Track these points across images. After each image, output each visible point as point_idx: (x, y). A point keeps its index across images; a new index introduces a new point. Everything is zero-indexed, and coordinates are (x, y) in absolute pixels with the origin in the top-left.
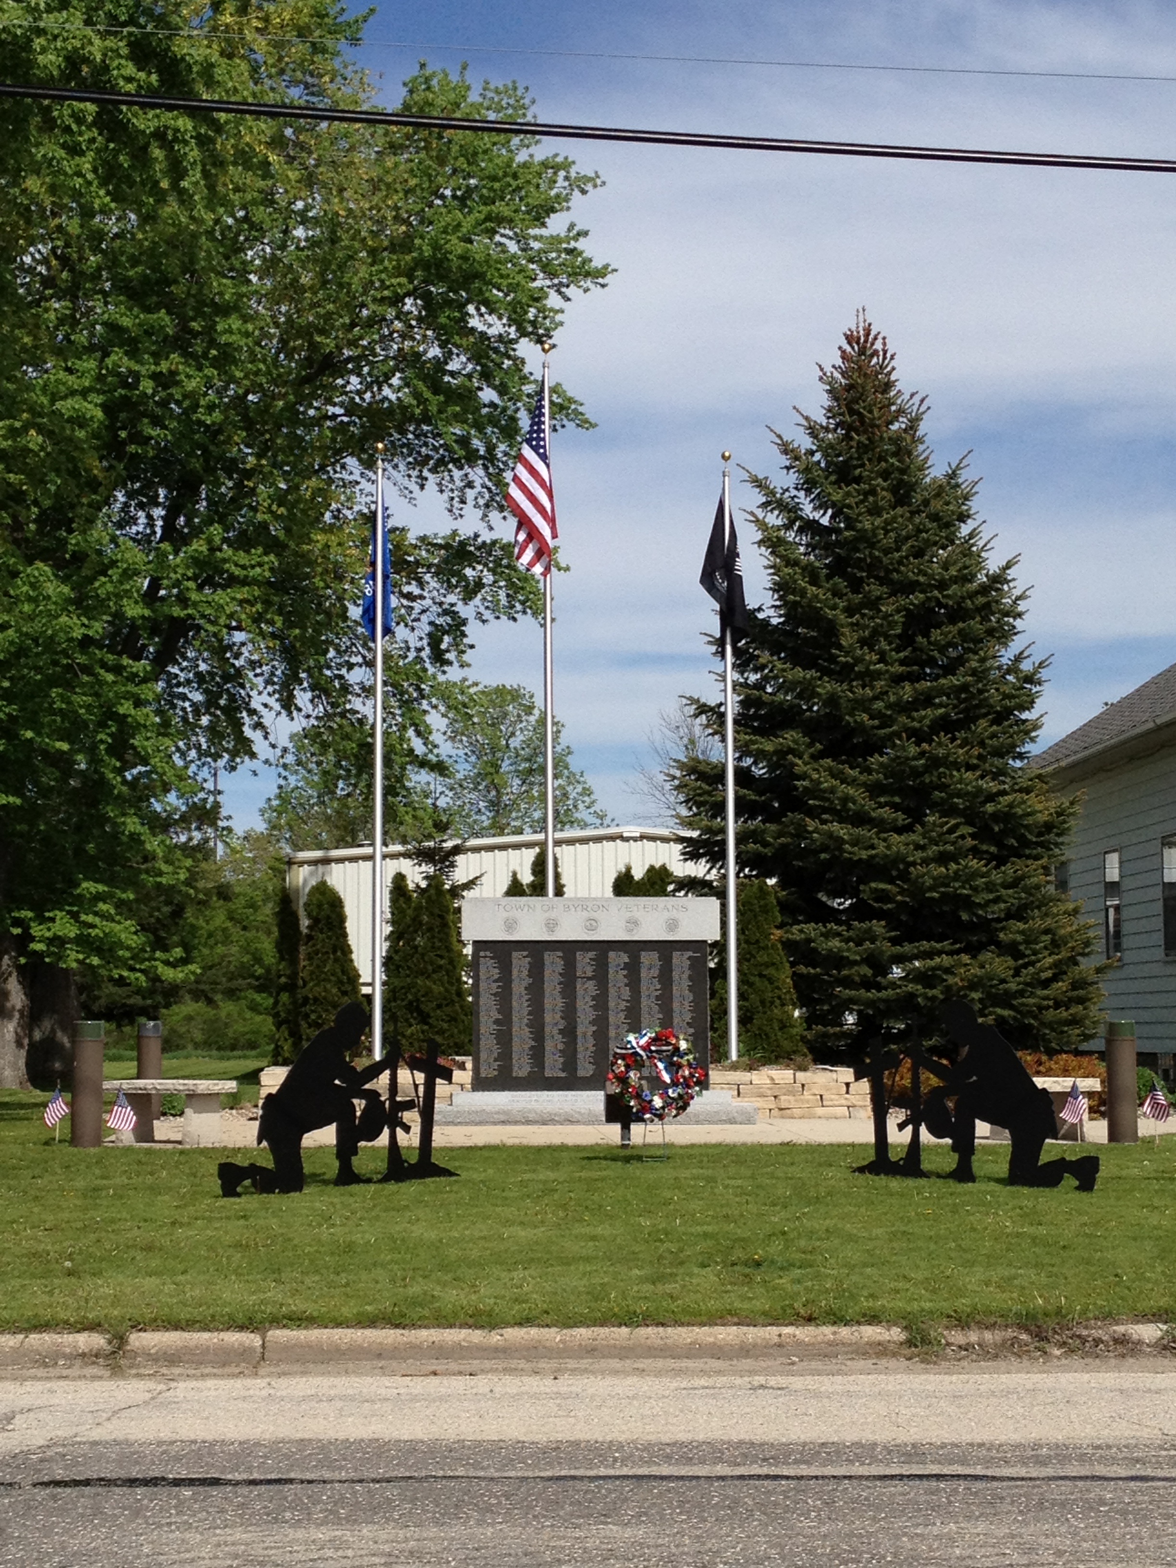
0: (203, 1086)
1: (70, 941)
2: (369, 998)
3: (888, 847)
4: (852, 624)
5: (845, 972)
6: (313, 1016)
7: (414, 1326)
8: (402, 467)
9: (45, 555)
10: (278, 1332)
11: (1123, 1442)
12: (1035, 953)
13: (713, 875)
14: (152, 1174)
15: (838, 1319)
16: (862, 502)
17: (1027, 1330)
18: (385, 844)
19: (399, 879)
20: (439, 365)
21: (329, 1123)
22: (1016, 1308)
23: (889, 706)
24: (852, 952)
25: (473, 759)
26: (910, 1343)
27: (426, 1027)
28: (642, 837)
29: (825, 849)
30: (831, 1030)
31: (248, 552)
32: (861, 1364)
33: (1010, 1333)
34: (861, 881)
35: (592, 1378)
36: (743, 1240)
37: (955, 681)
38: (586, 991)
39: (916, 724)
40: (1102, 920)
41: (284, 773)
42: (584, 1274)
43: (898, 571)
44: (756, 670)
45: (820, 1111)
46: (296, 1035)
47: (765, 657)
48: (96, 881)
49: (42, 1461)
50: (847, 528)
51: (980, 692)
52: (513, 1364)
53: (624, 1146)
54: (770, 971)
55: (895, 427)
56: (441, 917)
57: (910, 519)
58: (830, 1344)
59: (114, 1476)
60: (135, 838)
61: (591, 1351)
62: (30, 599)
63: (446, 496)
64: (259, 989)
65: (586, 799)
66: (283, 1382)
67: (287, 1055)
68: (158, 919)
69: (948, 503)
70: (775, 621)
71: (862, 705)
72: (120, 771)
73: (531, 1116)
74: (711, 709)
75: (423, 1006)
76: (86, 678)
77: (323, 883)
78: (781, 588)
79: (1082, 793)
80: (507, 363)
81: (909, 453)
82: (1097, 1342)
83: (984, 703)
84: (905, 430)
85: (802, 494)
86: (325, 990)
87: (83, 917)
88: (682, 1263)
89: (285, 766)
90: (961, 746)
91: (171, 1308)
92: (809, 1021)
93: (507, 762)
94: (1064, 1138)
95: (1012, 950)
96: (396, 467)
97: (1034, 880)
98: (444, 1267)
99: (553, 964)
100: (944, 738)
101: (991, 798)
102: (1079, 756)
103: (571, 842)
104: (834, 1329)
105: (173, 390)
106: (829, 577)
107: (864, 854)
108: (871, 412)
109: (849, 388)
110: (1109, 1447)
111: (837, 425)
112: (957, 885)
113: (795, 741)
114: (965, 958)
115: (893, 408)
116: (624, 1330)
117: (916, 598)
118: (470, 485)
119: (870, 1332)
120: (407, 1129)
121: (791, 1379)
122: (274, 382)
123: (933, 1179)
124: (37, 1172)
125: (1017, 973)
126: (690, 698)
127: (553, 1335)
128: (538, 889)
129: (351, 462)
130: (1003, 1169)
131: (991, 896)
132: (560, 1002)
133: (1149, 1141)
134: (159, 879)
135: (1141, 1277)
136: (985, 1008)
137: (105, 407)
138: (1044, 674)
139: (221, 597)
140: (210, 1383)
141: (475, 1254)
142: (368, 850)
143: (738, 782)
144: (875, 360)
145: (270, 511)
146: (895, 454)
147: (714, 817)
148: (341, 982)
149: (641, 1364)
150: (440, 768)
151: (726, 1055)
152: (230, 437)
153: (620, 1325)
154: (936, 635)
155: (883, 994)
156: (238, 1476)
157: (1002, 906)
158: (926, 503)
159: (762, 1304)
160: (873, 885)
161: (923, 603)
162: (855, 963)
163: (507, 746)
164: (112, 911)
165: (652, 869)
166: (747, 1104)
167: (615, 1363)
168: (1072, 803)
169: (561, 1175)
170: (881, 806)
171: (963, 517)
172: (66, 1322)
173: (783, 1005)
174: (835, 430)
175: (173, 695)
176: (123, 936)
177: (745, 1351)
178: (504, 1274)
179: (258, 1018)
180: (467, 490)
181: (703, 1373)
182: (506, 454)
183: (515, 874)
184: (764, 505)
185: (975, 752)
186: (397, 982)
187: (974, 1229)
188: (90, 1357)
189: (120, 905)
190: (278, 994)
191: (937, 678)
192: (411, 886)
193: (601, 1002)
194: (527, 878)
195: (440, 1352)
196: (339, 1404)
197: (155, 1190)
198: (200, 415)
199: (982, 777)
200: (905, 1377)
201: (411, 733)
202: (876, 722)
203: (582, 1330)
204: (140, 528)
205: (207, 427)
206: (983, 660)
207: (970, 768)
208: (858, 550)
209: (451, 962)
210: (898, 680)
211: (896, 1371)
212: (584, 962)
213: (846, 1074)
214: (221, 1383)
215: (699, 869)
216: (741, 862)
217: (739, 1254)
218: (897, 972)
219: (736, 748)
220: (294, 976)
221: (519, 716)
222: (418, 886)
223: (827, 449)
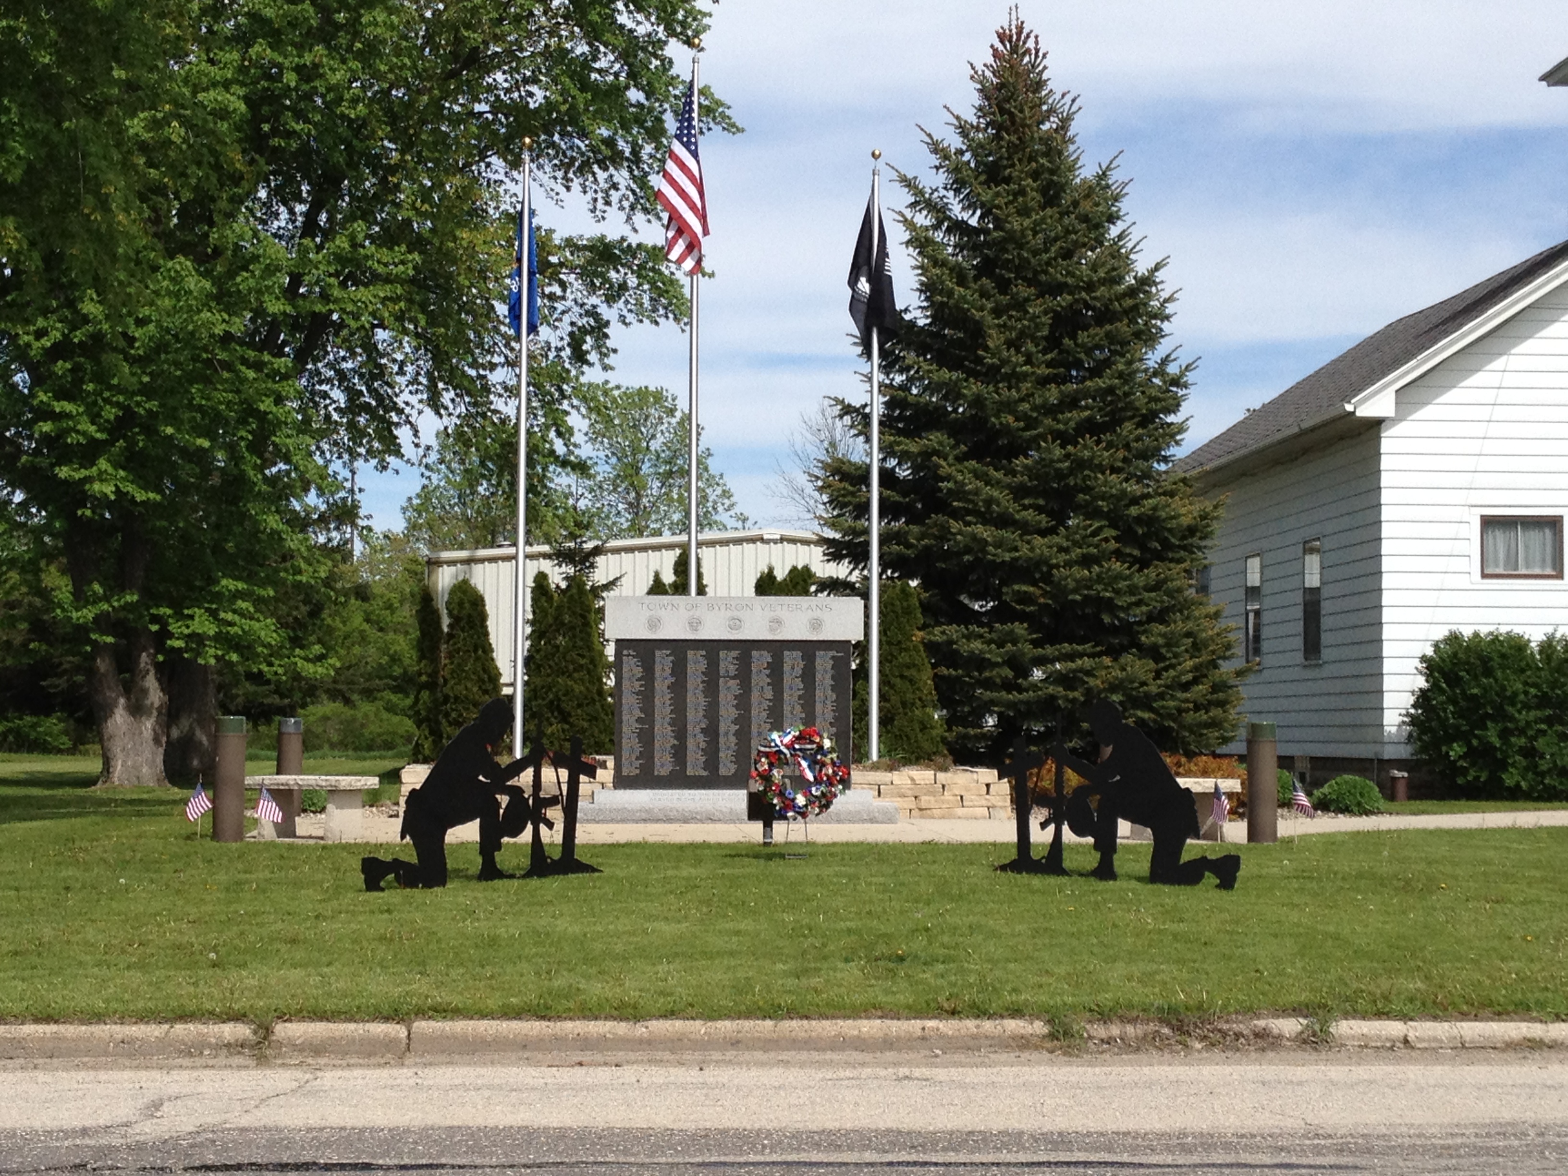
0: (345, 782)
1: (209, 638)
2: (511, 698)
3: (1032, 550)
4: (999, 326)
5: (987, 674)
6: (454, 715)
7: (559, 1018)
8: (548, 169)
9: (185, 249)
10: (424, 1024)
11: (1267, 1131)
12: (1176, 656)
13: (855, 577)
14: (295, 869)
15: (980, 1012)
16: (1011, 202)
17: (1169, 1024)
18: (528, 543)
19: (541, 579)
20: (586, 64)
21: (471, 819)
22: (1159, 1002)
23: (1034, 408)
24: (994, 654)
25: (614, 460)
26: (1052, 1036)
27: (566, 727)
28: (782, 540)
29: (968, 550)
30: (972, 732)
31: (391, 249)
32: (1004, 1057)
33: (1152, 1027)
34: (1001, 584)
35: (738, 1069)
36: (885, 935)
37: (1101, 383)
38: (728, 691)
39: (1061, 427)
40: (1243, 625)
41: (427, 473)
42: (729, 968)
43: (1046, 272)
44: (901, 371)
45: (960, 811)
46: (436, 733)
47: (911, 357)
48: (236, 578)
49: (192, 1146)
50: (995, 228)
51: (1126, 395)
52: (659, 1055)
53: (765, 844)
54: (913, 672)
55: (1045, 127)
56: (583, 617)
57: (1061, 219)
58: (974, 1037)
59: (265, 1161)
60: (276, 536)
61: (735, 1043)
62: (169, 293)
63: (590, 195)
64: (396, 690)
65: (726, 501)
66: (430, 1072)
67: (427, 752)
68: (296, 618)
69: (1097, 205)
70: (921, 322)
71: (1008, 406)
72: (261, 469)
73: (672, 815)
74: (856, 410)
75: (563, 705)
76: (226, 375)
77: (465, 582)
78: (928, 289)
79: (1226, 497)
80: (655, 63)
81: (1060, 153)
82: (1238, 1035)
83: (1130, 406)
84: (1056, 130)
85: (951, 194)
86: (466, 688)
87: (222, 615)
88: (825, 958)
89: (427, 467)
90: (1106, 449)
91: (316, 999)
92: (950, 722)
93: (647, 464)
94: (1205, 837)
95: (1154, 653)
96: (540, 167)
97: (1177, 583)
98: (585, 961)
99: (696, 664)
100: (1089, 440)
101: (1136, 501)
102: (1223, 460)
103: (712, 543)
104: (978, 1022)
105: (317, 83)
106: (976, 278)
107: (1007, 557)
108: (1021, 111)
109: (1001, 87)
110: (1253, 1136)
111: (988, 125)
112: (1100, 587)
113: (940, 443)
114: (1107, 661)
115: (1045, 108)
116: (769, 1023)
117: (1064, 300)
118: (615, 186)
119: (1013, 1025)
120: (550, 825)
121: (935, 1071)
122: (418, 76)
123: (1075, 877)
124: (180, 865)
125: (1158, 675)
126: (836, 399)
127: (698, 1027)
128: (680, 588)
129: (496, 161)
130: (1144, 867)
131: (1133, 599)
132: (702, 700)
133: (1290, 841)
134: (298, 578)
135: (1282, 973)
136: (1125, 710)
137: (246, 99)
138: (1190, 377)
139: (363, 294)
140: (357, 1072)
141: (619, 948)
142: (512, 550)
143: (881, 484)
144: (1026, 59)
145: (414, 208)
146: (1047, 154)
147: (857, 518)
148: (483, 681)
149: (785, 1056)
150: (581, 468)
151: (867, 755)
152: (374, 132)
153: (764, 1018)
154: (1083, 337)
155: (1024, 696)
156: (389, 1162)
157: (1144, 609)
158: (1076, 204)
159: (905, 998)
160: (1016, 587)
161: (1071, 305)
162: (996, 665)
163: (648, 448)
164: (252, 609)
165: (794, 569)
166: (887, 803)
167: (759, 1055)
168: (1216, 507)
169: (701, 872)
170: (1025, 508)
171: (1113, 219)
172: (212, 1013)
173: (924, 706)
174: (986, 129)
175: (313, 393)
176: (263, 634)
177: (888, 1044)
178: (648, 968)
179: (396, 719)
180: (612, 192)
181: (848, 1064)
182: (651, 156)
183: (657, 576)
184: (913, 205)
185: (1121, 454)
186: (538, 681)
187: (1115, 926)
188: (236, 1047)
189: (259, 602)
190: (419, 693)
191: (1084, 379)
192: (553, 586)
193: (743, 702)
194: (668, 578)
195: (585, 1043)
196: (487, 1093)
197: (297, 884)
198: (344, 108)
199: (1127, 480)
200: (1048, 1070)
201: (552, 434)
202: (1022, 424)
203: (728, 1023)
204: (283, 224)
205: (351, 121)
206: (1130, 363)
207: (1114, 470)
208: (1007, 251)
209: (592, 661)
210: (1044, 382)
211: (1039, 1063)
212: (728, 662)
213: (988, 775)
214: (369, 1073)
215: (841, 570)
216: (884, 564)
217: (881, 949)
218: (1038, 674)
219: (881, 449)
220: (434, 675)
221: (660, 418)
222: (558, 587)
223: (976, 149)
